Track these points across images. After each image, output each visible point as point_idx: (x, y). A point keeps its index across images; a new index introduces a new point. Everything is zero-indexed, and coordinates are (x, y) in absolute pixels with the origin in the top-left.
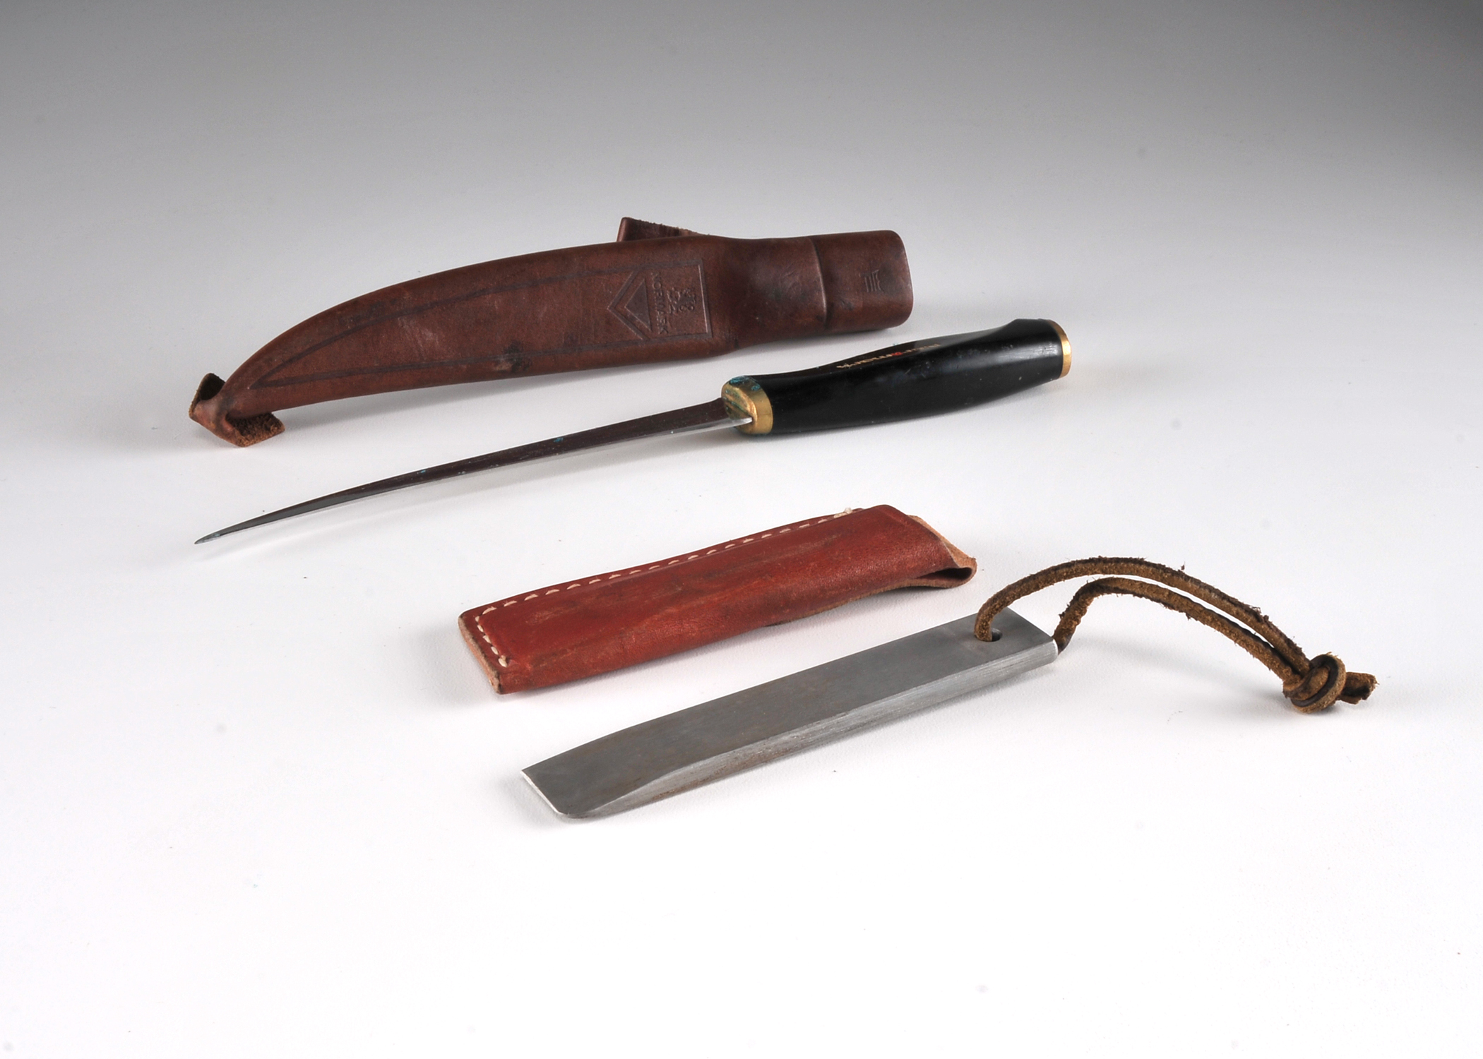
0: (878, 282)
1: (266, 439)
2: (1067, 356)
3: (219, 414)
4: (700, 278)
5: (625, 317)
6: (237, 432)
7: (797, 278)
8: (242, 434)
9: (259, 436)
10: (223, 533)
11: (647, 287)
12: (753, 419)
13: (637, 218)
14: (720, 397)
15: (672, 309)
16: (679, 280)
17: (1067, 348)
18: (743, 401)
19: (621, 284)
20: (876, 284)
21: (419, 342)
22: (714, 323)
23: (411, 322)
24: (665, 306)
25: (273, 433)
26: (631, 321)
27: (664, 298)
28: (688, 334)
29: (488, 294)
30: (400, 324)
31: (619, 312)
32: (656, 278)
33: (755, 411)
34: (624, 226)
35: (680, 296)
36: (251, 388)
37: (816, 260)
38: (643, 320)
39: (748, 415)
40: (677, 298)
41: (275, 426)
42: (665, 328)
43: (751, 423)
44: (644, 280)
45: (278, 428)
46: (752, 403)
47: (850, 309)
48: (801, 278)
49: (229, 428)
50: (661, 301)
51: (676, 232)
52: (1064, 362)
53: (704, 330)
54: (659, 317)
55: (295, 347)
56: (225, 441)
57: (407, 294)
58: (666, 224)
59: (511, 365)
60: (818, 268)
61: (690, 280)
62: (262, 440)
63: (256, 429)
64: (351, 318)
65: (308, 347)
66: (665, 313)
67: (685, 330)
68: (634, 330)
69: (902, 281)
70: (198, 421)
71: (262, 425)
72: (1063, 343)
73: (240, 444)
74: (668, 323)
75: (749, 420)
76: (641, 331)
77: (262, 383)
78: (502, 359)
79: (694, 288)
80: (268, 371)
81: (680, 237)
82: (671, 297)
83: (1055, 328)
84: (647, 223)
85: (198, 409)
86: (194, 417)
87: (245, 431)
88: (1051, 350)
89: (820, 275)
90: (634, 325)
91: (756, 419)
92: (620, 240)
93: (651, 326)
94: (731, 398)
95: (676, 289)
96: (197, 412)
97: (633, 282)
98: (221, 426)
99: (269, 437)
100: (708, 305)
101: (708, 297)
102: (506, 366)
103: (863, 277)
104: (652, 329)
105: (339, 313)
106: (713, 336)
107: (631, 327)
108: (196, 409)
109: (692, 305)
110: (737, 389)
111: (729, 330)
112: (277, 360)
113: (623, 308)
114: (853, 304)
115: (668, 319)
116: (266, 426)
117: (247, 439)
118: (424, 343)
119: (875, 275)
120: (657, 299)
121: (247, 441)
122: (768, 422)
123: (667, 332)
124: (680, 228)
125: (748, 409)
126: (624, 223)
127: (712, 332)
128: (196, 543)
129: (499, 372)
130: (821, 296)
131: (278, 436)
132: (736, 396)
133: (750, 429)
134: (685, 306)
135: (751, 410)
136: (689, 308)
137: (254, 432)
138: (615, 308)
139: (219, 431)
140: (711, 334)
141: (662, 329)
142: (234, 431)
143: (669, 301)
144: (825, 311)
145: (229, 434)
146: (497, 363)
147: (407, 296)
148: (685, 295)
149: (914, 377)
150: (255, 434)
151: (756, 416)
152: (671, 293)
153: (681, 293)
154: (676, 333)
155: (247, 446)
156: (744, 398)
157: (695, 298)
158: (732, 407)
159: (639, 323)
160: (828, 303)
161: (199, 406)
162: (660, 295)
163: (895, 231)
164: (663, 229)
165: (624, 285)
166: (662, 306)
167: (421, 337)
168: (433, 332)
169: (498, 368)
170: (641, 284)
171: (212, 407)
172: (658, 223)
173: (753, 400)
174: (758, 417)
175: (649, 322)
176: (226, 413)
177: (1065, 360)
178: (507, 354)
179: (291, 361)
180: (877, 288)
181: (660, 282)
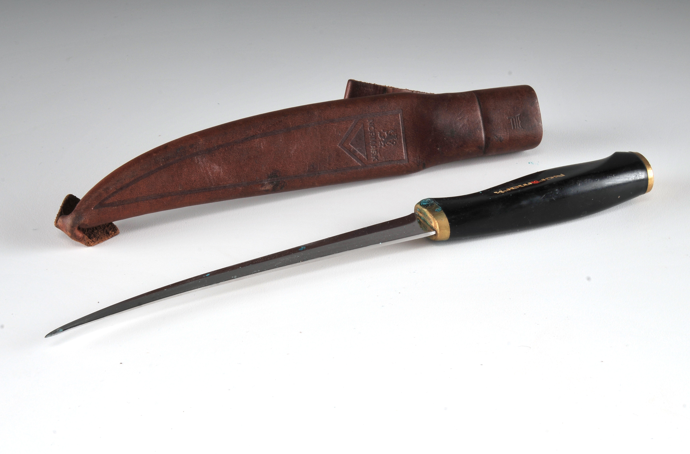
0: (520, 122)
1: (106, 240)
2: (651, 179)
3: (73, 227)
4: (400, 123)
5: (349, 151)
6: (86, 237)
7: (465, 121)
8: (90, 237)
9: (102, 238)
10: (65, 328)
11: (364, 130)
12: (436, 232)
13: (359, 80)
14: (414, 212)
15: (381, 144)
16: (386, 124)
17: (651, 173)
18: (429, 219)
19: (347, 128)
20: (518, 123)
21: (210, 173)
22: (409, 153)
23: (204, 160)
24: (376, 142)
25: (111, 236)
26: (353, 153)
27: (376, 137)
28: (392, 161)
29: (257, 138)
30: (196, 162)
31: (346, 148)
32: (371, 123)
33: (438, 227)
34: (349, 86)
35: (386, 135)
36: (94, 209)
37: (478, 108)
38: (362, 153)
39: (433, 229)
40: (384, 137)
41: (113, 231)
42: (377, 157)
43: (435, 235)
44: (362, 125)
45: (115, 232)
46: (436, 221)
47: (501, 141)
48: (468, 121)
49: (80, 235)
50: (374, 139)
51: (384, 89)
52: (648, 185)
53: (402, 158)
54: (373, 150)
55: (124, 179)
56: (79, 243)
57: (201, 140)
58: (378, 84)
59: (272, 186)
60: (479, 113)
61: (394, 124)
62: (103, 241)
63: (100, 233)
64: (163, 158)
65: (133, 179)
66: (376, 147)
67: (390, 158)
68: (355, 159)
69: (536, 121)
70: (60, 229)
71: (104, 230)
72: (648, 171)
73: (88, 244)
74: (379, 154)
75: (433, 233)
76: (360, 159)
77: (101, 205)
78: (266, 183)
79: (396, 130)
80: (106, 196)
81: (386, 94)
82: (380, 136)
83: (643, 160)
84: (365, 83)
85: (60, 221)
86: (57, 226)
87: (92, 235)
88: (640, 175)
89: (480, 118)
90: (356, 156)
91: (438, 232)
92: (347, 97)
93: (367, 156)
94: (421, 215)
95: (384, 131)
96: (59, 223)
97: (355, 127)
98: (75, 234)
99: (108, 239)
100: (405, 140)
101: (406, 135)
102: (268, 187)
103: (509, 119)
104: (367, 159)
105: (154, 155)
106: (408, 161)
107: (353, 158)
108: (59, 221)
109: (395, 141)
110: (425, 210)
111: (419, 157)
112: (112, 189)
113: (348, 144)
114: (502, 138)
115: (378, 151)
116: (107, 231)
117: (93, 241)
118: (213, 173)
119: (517, 117)
120: (371, 138)
121: (93, 243)
122: (447, 233)
123: (378, 160)
124: (387, 86)
125: (433, 224)
126: (350, 83)
127: (408, 158)
128: (46, 337)
129: (264, 190)
130: (481, 133)
131: (115, 237)
132: (424, 214)
133: (434, 238)
134: (390, 142)
135: (435, 226)
136: (393, 143)
137: (98, 236)
138: (343, 145)
139: (74, 237)
140: (407, 160)
141: (374, 158)
142: (84, 236)
143: (379, 139)
144: (484, 143)
145: (80, 238)
146: (263, 185)
147: (201, 141)
148: (390, 135)
149: (548, 200)
150: (99, 237)
151: (439, 230)
152: (381, 133)
153: (387, 133)
154: (384, 160)
155: (93, 246)
156: (430, 217)
157: (397, 136)
158: (421, 220)
159: (359, 154)
160: (486, 137)
161: (60, 220)
162: (373, 134)
163: (530, 86)
164: (376, 87)
165: (349, 129)
166: (374, 143)
167: (211, 169)
168: (219, 166)
169: (263, 189)
170: (360, 128)
171: (69, 220)
172: (373, 83)
173: (436, 220)
174: (440, 231)
175: (366, 154)
176: (77, 226)
177: (650, 182)
178: (269, 179)
179: (121, 189)
180: (519, 126)
181: (374, 126)
